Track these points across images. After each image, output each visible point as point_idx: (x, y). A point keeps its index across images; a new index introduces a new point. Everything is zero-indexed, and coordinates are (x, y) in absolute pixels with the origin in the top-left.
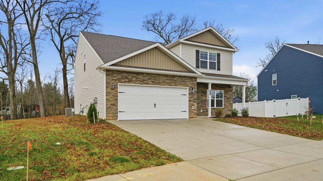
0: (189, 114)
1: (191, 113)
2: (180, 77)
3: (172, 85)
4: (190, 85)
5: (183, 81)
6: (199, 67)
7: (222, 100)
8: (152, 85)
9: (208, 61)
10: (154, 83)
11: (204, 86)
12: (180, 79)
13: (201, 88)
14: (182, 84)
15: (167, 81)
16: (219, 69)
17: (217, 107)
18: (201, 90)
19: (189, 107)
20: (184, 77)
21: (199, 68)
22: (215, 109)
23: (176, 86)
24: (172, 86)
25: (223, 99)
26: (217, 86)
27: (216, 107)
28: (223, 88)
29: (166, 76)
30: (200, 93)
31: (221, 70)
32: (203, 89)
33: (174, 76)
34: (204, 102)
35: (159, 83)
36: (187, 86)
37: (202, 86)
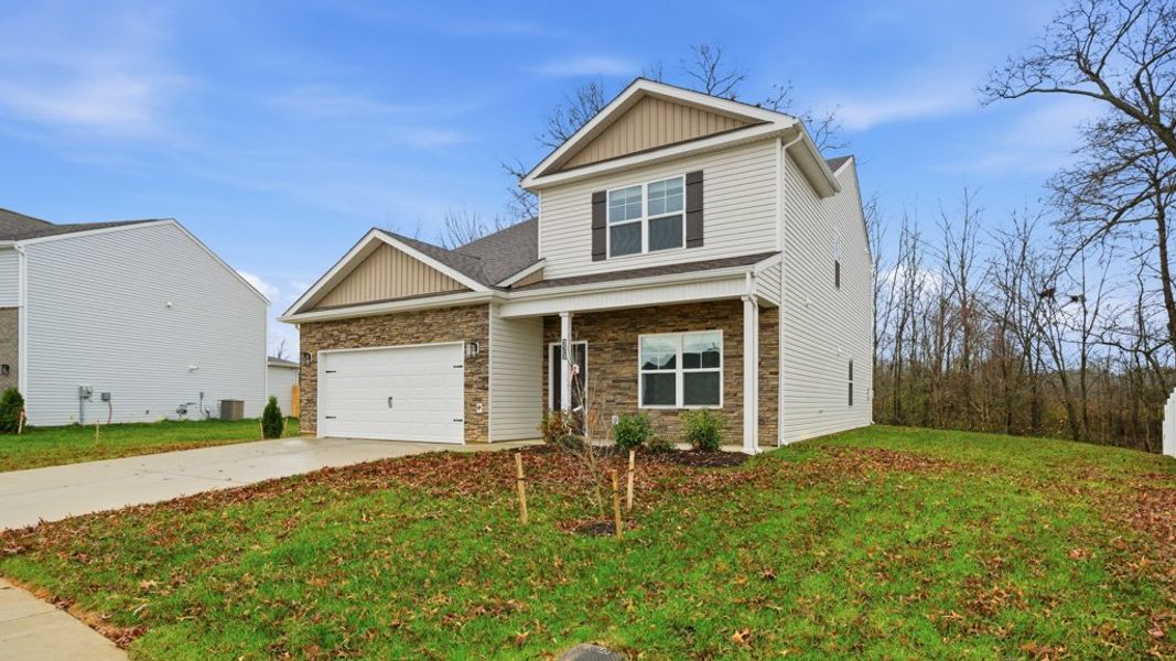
0: (466, 430)
1: (472, 427)
2: (441, 310)
3: (421, 339)
4: (469, 333)
5: (449, 324)
6: (605, 253)
7: (718, 373)
8: (375, 345)
9: (645, 219)
10: (381, 340)
11: (622, 324)
12: (440, 318)
13: (614, 332)
14: (447, 333)
15: (411, 330)
16: (696, 240)
17: (687, 407)
18: (612, 339)
19: (466, 408)
20: (454, 308)
21: (605, 259)
22: (675, 413)
23: (429, 341)
24: (420, 342)
25: (721, 369)
26: (685, 316)
27: (686, 403)
28: (717, 318)
29: (406, 315)
30: (608, 352)
31: (705, 241)
32: (621, 337)
33: (423, 313)
34: (623, 385)
35: (390, 340)
36: (460, 338)
37: (616, 324)
